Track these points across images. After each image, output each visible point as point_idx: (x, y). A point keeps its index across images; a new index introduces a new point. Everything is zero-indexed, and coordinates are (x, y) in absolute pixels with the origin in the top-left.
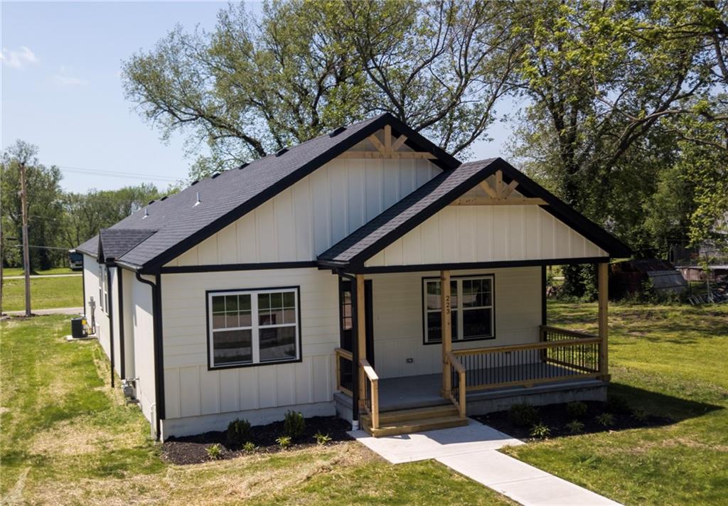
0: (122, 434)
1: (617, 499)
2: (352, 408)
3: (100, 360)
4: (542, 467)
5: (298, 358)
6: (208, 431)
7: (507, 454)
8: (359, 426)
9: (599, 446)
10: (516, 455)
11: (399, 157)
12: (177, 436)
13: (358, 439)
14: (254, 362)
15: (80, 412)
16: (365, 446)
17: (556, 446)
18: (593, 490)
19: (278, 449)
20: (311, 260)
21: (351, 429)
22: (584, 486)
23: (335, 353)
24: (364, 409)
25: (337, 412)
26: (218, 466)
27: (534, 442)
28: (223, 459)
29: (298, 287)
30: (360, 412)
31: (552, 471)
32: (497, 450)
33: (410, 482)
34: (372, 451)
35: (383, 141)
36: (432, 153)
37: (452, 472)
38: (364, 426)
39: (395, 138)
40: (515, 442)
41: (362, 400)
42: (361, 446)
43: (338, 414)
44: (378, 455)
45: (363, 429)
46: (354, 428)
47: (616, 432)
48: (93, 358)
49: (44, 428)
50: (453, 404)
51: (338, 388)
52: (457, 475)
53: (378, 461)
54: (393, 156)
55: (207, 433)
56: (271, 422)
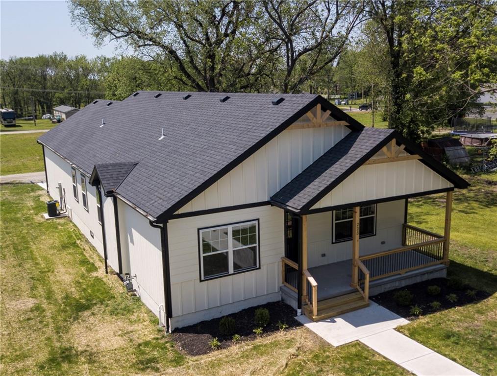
0: (136, 325)
1: (476, 370)
2: (297, 300)
3: (81, 241)
4: (426, 345)
5: (258, 267)
6: (200, 321)
7: (401, 332)
8: (302, 312)
9: (453, 321)
10: (407, 334)
11: (325, 125)
12: (180, 327)
13: (305, 325)
14: (230, 273)
15: (94, 302)
16: (311, 331)
17: (428, 323)
18: (461, 364)
19: (255, 336)
20: (267, 200)
21: (296, 316)
22: (454, 360)
23: (281, 260)
24: (306, 302)
25: (282, 298)
26: (221, 356)
27: (413, 319)
28: (221, 348)
29: (258, 220)
30: (303, 303)
31: (433, 347)
32: (394, 329)
33: (351, 364)
34: (317, 335)
35: (315, 115)
36: (347, 121)
37: (374, 353)
38: (306, 313)
39: (324, 112)
40: (403, 322)
41: (304, 296)
42: (309, 331)
43: (283, 300)
44: (322, 338)
45: (305, 315)
46: (299, 314)
47: (460, 308)
48: (75, 239)
49: (74, 320)
50: (358, 291)
51: (283, 283)
52: (378, 356)
53: (324, 345)
54: (321, 126)
55: (200, 323)
56: (241, 310)
